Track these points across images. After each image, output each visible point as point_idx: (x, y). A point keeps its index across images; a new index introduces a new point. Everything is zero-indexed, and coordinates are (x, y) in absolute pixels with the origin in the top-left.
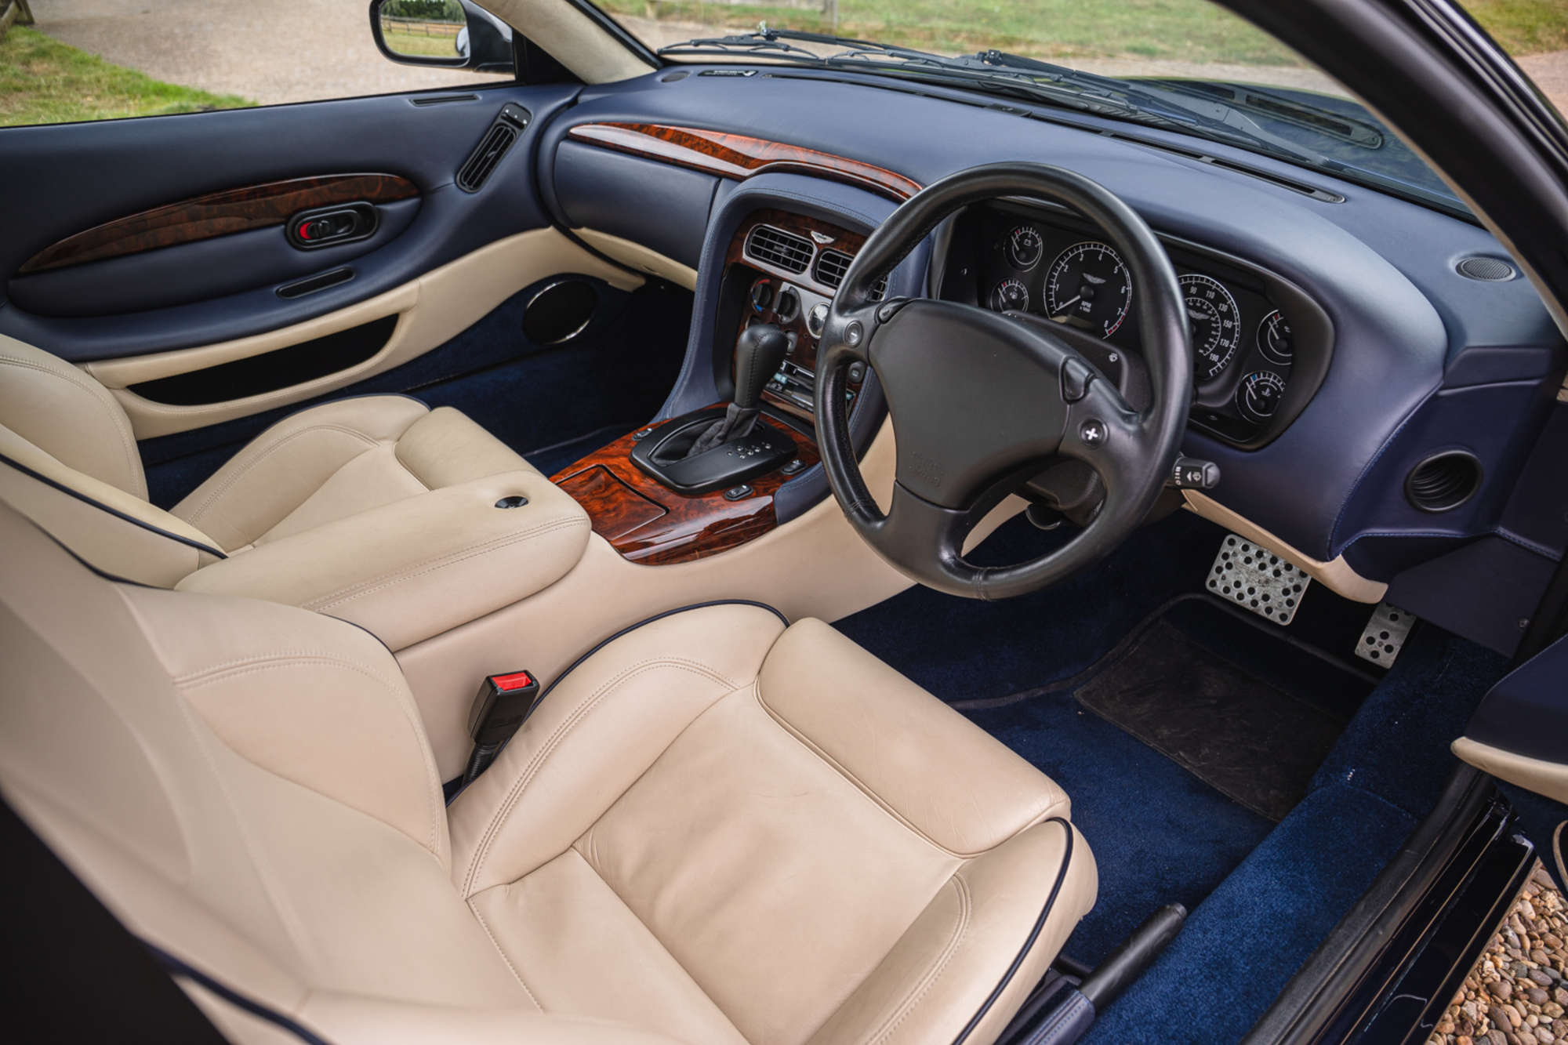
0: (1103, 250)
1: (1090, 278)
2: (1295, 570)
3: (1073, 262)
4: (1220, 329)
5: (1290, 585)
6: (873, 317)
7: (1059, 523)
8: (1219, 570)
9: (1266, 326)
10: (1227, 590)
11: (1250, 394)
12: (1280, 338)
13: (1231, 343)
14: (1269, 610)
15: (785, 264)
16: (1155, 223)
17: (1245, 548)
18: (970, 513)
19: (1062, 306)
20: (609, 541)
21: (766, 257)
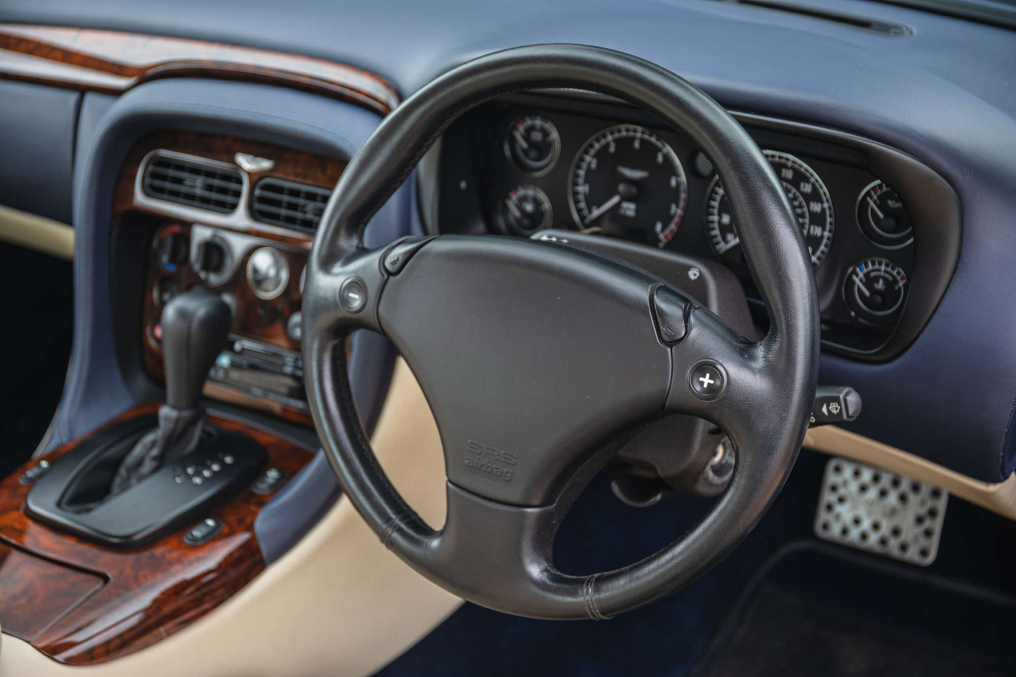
0: (639, 135)
1: (628, 173)
2: (925, 490)
3: (602, 154)
4: (807, 215)
5: (923, 511)
6: (377, 269)
7: (659, 497)
8: (830, 507)
9: (864, 203)
10: (845, 531)
11: (859, 290)
12: (885, 216)
13: (824, 229)
14: (904, 547)
15: (204, 203)
16: (728, 101)
17: (857, 474)
18: (555, 508)
19: (596, 213)
20: (28, 642)
21: (175, 196)
